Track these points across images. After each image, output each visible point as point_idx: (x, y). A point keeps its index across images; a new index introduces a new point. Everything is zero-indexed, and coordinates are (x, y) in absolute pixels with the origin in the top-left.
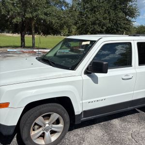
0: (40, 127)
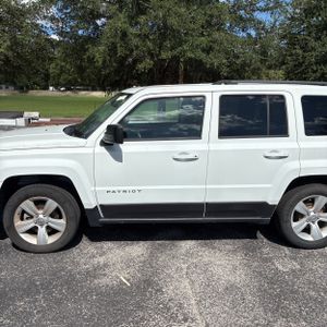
0: (32, 217)
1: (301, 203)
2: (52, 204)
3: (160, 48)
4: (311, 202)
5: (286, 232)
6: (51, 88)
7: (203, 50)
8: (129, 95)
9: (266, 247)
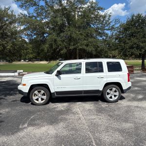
0: (37, 95)
1: (108, 90)
2: (43, 92)
3: (69, 45)
4: (111, 90)
5: (105, 98)
6: (22, 60)
7: (85, 45)
8: (62, 63)
9: (100, 103)
